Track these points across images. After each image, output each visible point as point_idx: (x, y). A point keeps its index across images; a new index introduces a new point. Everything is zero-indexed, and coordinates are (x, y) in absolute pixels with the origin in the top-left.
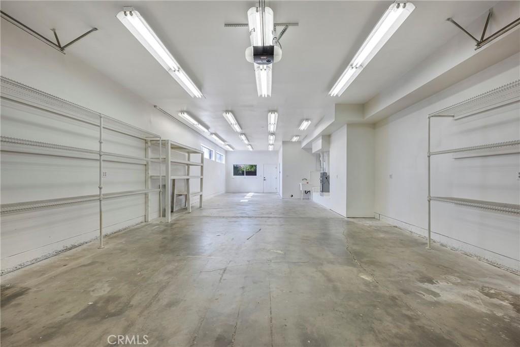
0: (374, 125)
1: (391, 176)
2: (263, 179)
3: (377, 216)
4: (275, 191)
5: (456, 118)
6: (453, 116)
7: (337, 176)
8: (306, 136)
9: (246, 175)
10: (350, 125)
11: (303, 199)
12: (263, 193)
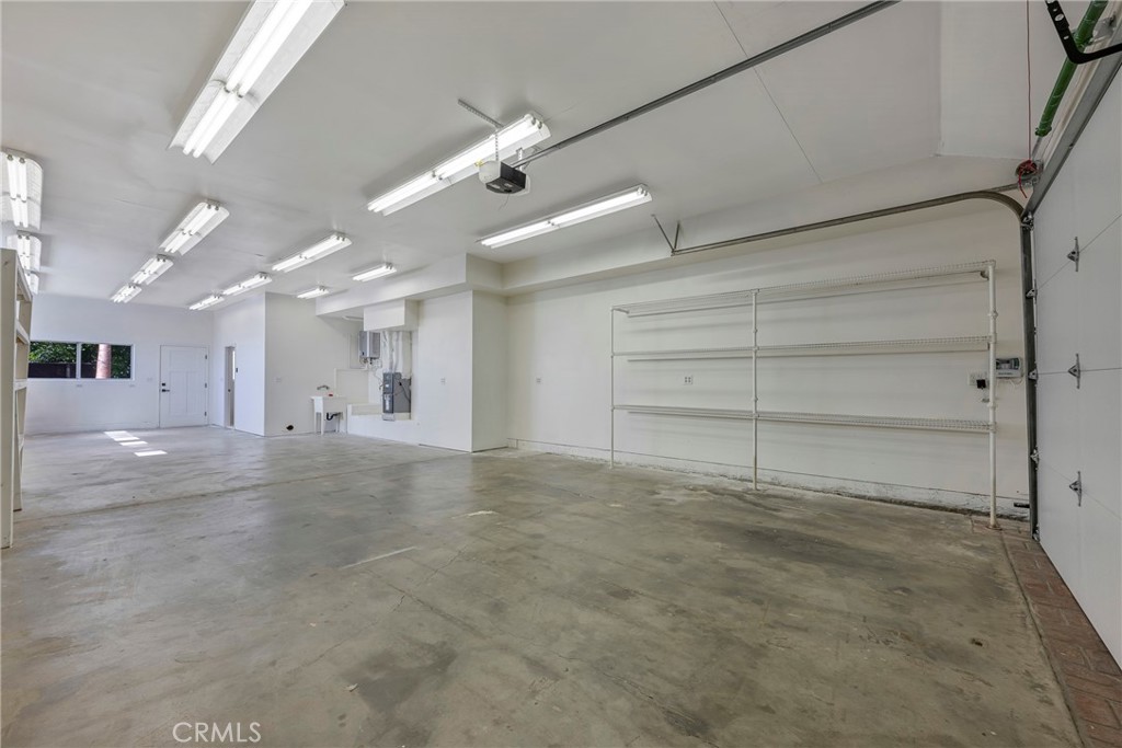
0: (508, 300)
1: (539, 381)
2: (157, 388)
3: (514, 443)
4: (203, 421)
5: (631, 314)
6: (627, 312)
7: (443, 381)
8: (345, 291)
9: (82, 376)
10: (479, 294)
11: (325, 432)
12: (159, 428)
